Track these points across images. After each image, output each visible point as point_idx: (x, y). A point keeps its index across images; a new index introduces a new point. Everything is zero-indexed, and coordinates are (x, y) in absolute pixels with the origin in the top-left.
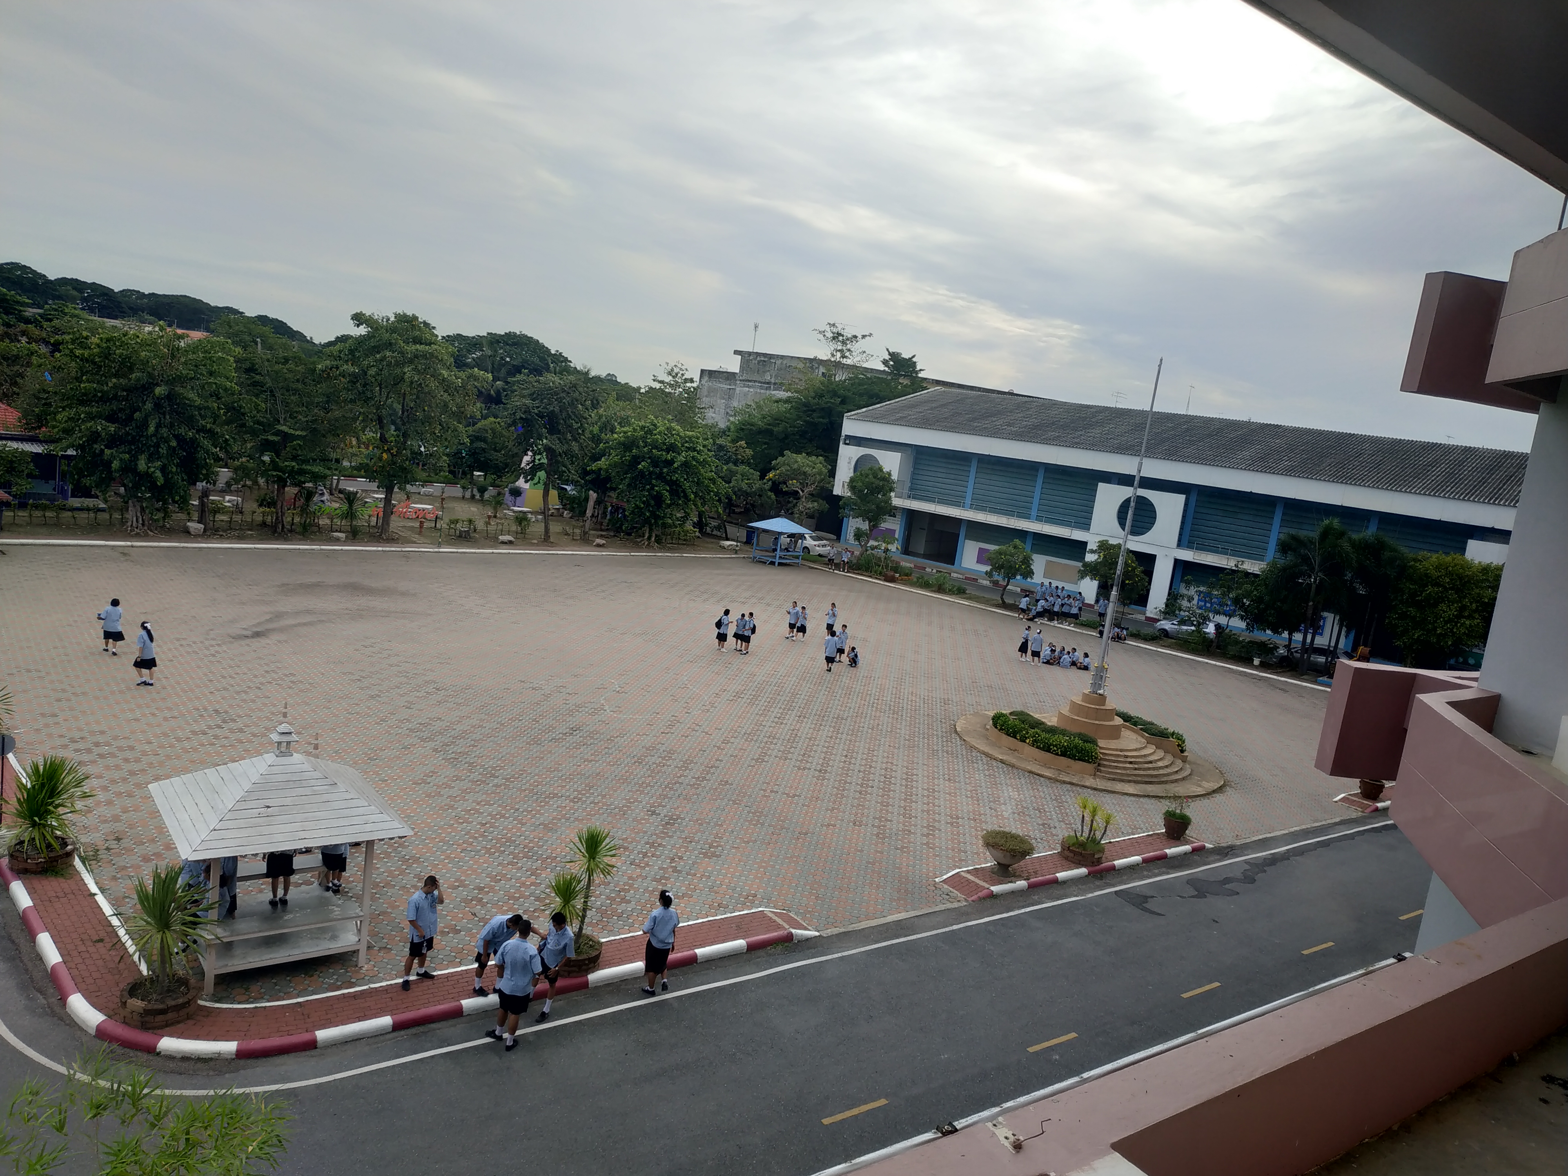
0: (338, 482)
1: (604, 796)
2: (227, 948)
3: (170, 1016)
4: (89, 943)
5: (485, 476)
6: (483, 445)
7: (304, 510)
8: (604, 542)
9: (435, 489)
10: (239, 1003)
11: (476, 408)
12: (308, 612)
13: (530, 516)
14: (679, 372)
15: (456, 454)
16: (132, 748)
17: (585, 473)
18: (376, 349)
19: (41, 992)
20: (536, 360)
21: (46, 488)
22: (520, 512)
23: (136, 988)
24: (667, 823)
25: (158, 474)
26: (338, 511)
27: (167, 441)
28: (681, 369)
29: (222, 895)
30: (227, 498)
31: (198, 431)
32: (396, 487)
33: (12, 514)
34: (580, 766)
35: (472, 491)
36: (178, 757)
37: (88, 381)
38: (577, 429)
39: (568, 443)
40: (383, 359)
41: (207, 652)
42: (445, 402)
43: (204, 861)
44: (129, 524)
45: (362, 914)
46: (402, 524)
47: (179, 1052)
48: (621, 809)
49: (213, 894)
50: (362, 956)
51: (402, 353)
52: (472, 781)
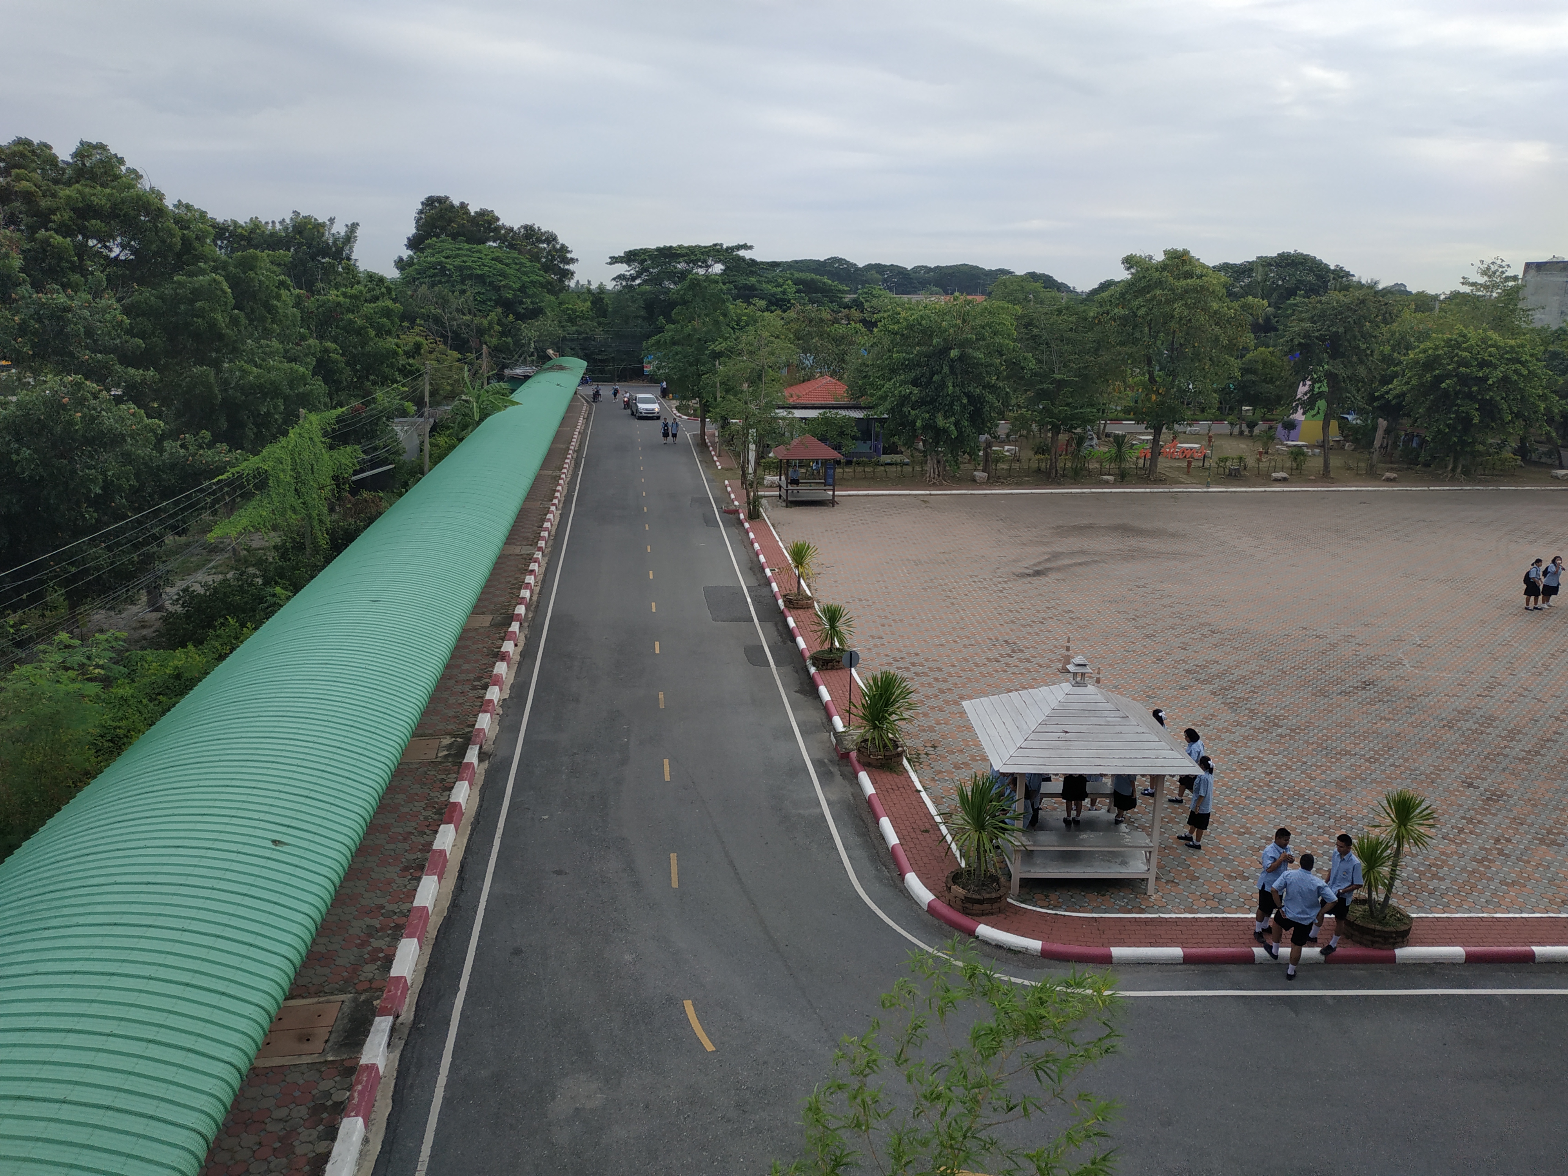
0: (1105, 427)
1: (1407, 760)
2: (1028, 855)
3: (986, 907)
4: (918, 832)
5: (1254, 410)
6: (1253, 377)
7: (1075, 455)
8: (1395, 475)
9: (1201, 427)
10: (1041, 907)
11: (1249, 338)
12: (1083, 552)
13: (1305, 450)
14: (1497, 270)
15: (1223, 389)
16: (940, 670)
17: (1372, 398)
18: (1148, 288)
19: (886, 866)
20: (1311, 278)
21: (864, 448)
22: (1295, 446)
23: (957, 877)
24: (1488, 799)
25: (952, 427)
26: (1106, 455)
27: (959, 399)
28: (1501, 266)
29: (1026, 807)
30: (1006, 448)
31: (984, 388)
32: (1164, 427)
33: (841, 470)
34: (1375, 723)
35: (1240, 427)
36: (977, 681)
37: (898, 352)
38: (1365, 350)
39: (1353, 366)
40: (1154, 298)
41: (995, 588)
42: (1216, 335)
43: (1012, 774)
44: (928, 475)
45: (1151, 845)
46: (1168, 465)
47: (993, 940)
48: (1427, 777)
49: (1019, 806)
50: (1151, 885)
51: (1172, 290)
52: (1254, 728)
